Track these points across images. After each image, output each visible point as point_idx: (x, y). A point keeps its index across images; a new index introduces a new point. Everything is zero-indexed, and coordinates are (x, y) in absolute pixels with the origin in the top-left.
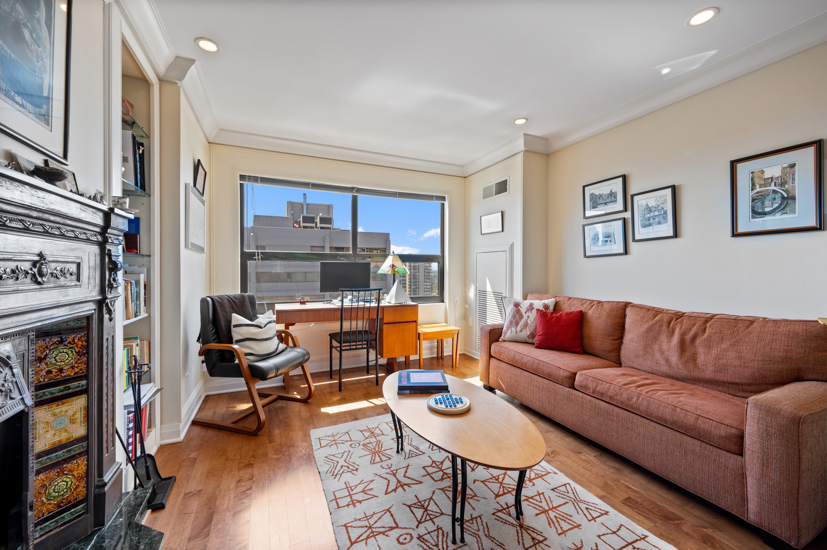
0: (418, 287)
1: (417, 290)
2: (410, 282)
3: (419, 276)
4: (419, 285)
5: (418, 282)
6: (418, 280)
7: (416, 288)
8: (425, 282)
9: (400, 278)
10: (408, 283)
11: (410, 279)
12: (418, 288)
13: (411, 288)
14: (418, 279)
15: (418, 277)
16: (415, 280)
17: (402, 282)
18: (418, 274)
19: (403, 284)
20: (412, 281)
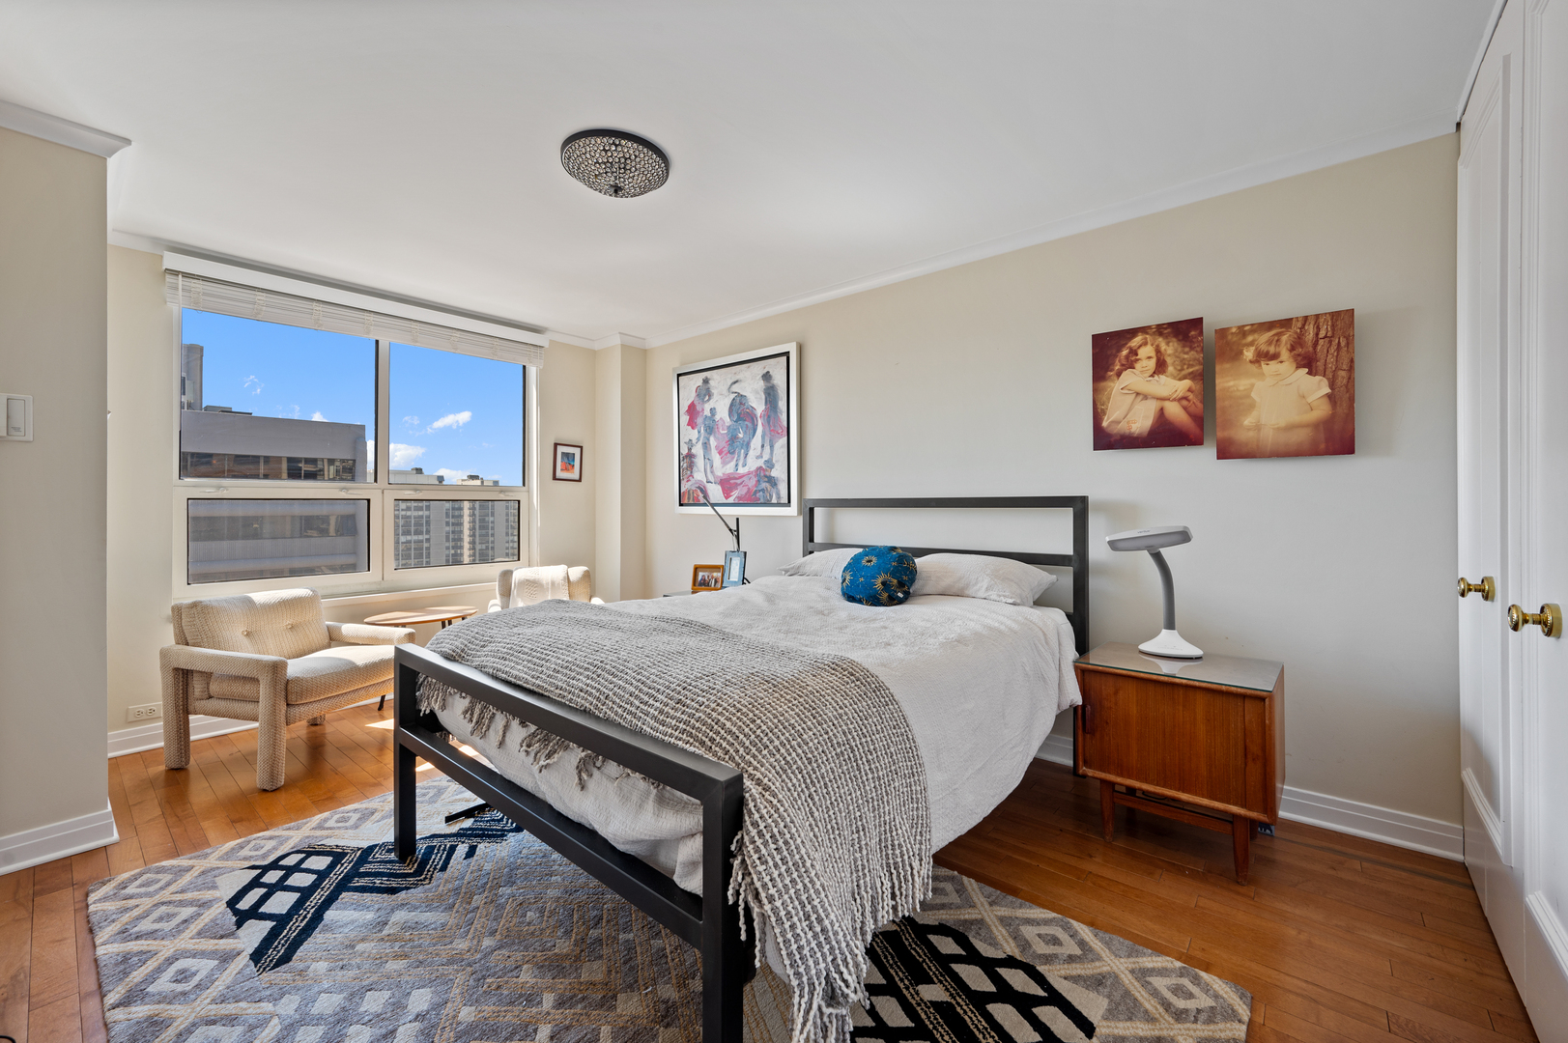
0: (490, 545)
1: (490, 552)
2: (473, 535)
3: (493, 522)
4: (493, 542)
5: (493, 535)
6: (490, 532)
7: (487, 548)
8: (507, 534)
9: (447, 529)
10: (466, 539)
11: (472, 529)
12: (493, 548)
13: (474, 549)
14: (493, 528)
15: (490, 525)
16: (484, 532)
17: (451, 536)
18: (491, 519)
19: (454, 540)
20: (477, 534)
